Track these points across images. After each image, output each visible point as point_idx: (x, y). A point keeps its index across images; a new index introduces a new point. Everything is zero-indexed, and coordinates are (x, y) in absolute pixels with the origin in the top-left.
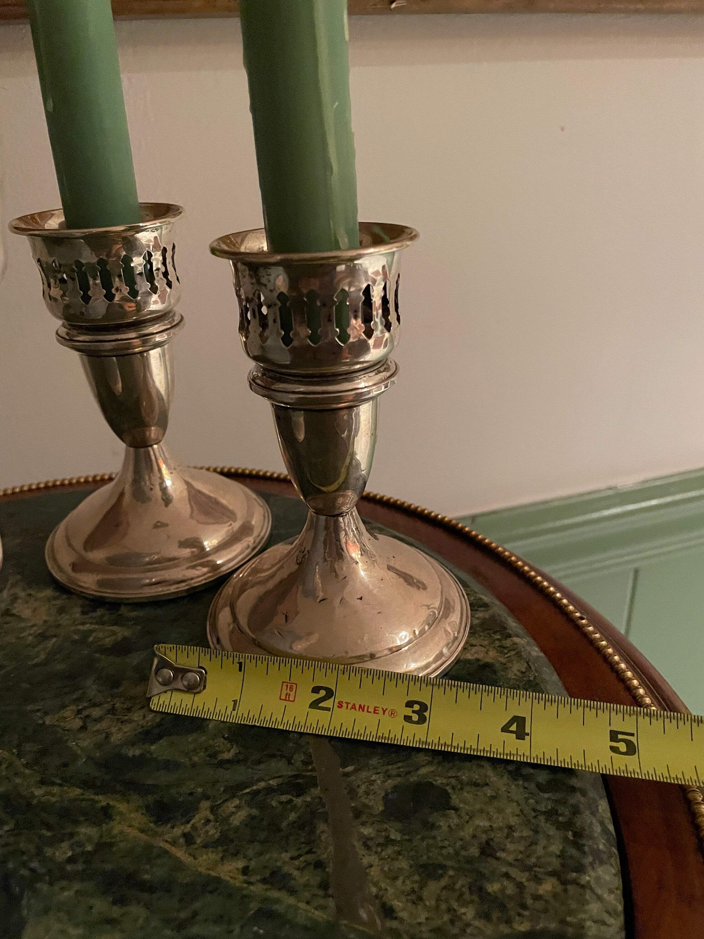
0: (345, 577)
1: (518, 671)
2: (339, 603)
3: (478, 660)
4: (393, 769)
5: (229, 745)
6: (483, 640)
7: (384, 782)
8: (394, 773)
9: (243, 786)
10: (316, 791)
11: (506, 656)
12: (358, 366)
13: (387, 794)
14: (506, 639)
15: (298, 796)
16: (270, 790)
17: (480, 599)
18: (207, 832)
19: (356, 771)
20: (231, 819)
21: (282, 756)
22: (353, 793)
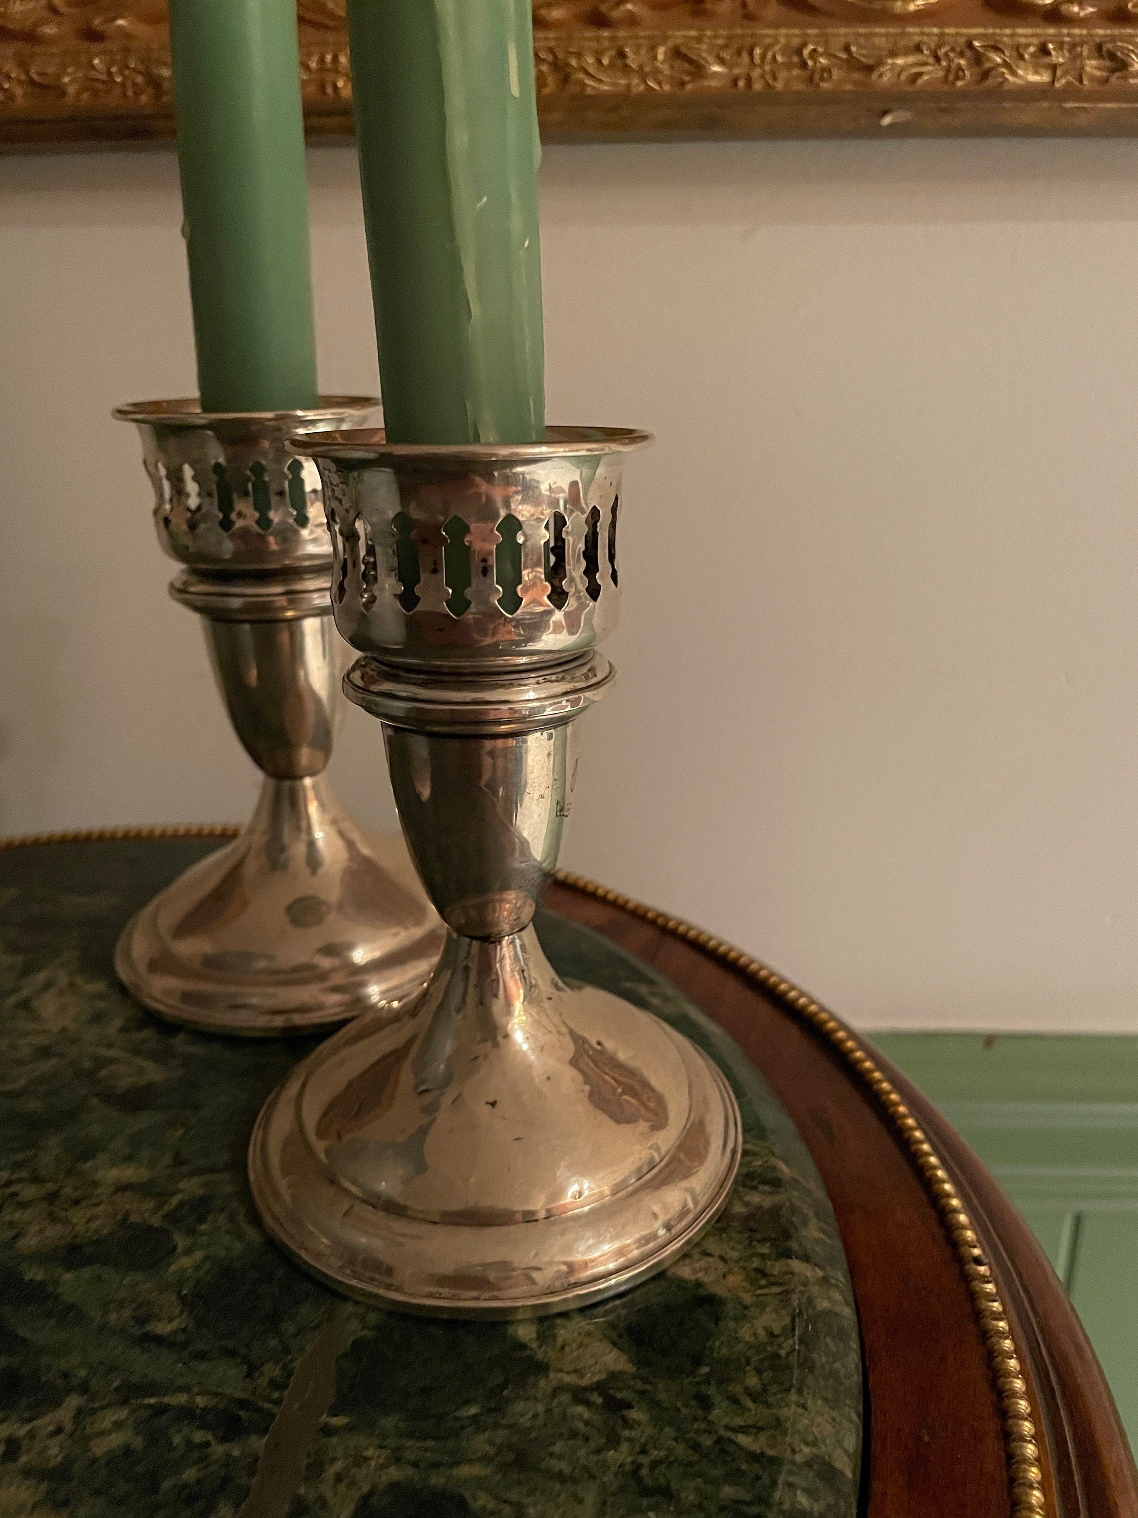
0: (476, 1058)
1: (765, 1328)
2: (449, 1103)
3: (699, 1284)
4: (413, 1448)
5: (177, 1311)
6: (733, 1248)
7: (382, 1467)
8: (410, 1456)
9: (153, 1389)
10: (258, 1443)
11: (758, 1292)
12: (523, 660)
13: (371, 1493)
14: (776, 1260)
15: (224, 1439)
16: (187, 1414)
17: (774, 1168)
18: (46, 1448)
19: (350, 1429)
20: (94, 1442)
21: (245, 1359)
22: (316, 1468)
